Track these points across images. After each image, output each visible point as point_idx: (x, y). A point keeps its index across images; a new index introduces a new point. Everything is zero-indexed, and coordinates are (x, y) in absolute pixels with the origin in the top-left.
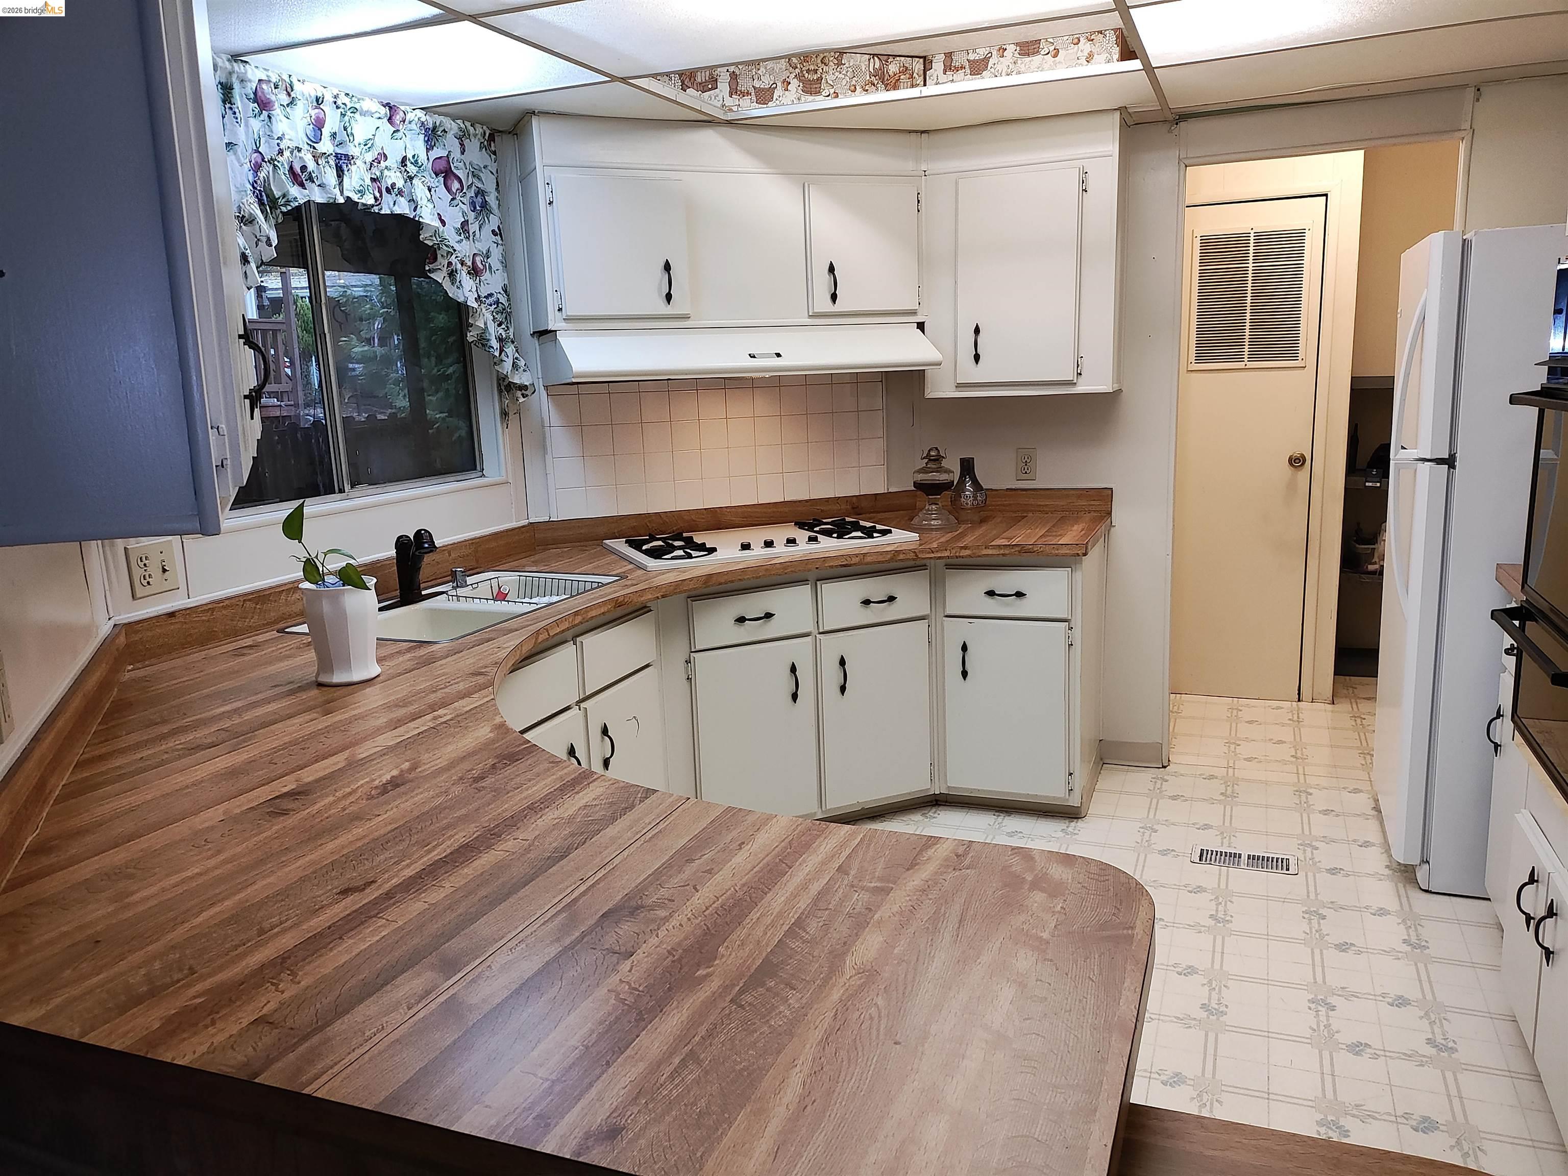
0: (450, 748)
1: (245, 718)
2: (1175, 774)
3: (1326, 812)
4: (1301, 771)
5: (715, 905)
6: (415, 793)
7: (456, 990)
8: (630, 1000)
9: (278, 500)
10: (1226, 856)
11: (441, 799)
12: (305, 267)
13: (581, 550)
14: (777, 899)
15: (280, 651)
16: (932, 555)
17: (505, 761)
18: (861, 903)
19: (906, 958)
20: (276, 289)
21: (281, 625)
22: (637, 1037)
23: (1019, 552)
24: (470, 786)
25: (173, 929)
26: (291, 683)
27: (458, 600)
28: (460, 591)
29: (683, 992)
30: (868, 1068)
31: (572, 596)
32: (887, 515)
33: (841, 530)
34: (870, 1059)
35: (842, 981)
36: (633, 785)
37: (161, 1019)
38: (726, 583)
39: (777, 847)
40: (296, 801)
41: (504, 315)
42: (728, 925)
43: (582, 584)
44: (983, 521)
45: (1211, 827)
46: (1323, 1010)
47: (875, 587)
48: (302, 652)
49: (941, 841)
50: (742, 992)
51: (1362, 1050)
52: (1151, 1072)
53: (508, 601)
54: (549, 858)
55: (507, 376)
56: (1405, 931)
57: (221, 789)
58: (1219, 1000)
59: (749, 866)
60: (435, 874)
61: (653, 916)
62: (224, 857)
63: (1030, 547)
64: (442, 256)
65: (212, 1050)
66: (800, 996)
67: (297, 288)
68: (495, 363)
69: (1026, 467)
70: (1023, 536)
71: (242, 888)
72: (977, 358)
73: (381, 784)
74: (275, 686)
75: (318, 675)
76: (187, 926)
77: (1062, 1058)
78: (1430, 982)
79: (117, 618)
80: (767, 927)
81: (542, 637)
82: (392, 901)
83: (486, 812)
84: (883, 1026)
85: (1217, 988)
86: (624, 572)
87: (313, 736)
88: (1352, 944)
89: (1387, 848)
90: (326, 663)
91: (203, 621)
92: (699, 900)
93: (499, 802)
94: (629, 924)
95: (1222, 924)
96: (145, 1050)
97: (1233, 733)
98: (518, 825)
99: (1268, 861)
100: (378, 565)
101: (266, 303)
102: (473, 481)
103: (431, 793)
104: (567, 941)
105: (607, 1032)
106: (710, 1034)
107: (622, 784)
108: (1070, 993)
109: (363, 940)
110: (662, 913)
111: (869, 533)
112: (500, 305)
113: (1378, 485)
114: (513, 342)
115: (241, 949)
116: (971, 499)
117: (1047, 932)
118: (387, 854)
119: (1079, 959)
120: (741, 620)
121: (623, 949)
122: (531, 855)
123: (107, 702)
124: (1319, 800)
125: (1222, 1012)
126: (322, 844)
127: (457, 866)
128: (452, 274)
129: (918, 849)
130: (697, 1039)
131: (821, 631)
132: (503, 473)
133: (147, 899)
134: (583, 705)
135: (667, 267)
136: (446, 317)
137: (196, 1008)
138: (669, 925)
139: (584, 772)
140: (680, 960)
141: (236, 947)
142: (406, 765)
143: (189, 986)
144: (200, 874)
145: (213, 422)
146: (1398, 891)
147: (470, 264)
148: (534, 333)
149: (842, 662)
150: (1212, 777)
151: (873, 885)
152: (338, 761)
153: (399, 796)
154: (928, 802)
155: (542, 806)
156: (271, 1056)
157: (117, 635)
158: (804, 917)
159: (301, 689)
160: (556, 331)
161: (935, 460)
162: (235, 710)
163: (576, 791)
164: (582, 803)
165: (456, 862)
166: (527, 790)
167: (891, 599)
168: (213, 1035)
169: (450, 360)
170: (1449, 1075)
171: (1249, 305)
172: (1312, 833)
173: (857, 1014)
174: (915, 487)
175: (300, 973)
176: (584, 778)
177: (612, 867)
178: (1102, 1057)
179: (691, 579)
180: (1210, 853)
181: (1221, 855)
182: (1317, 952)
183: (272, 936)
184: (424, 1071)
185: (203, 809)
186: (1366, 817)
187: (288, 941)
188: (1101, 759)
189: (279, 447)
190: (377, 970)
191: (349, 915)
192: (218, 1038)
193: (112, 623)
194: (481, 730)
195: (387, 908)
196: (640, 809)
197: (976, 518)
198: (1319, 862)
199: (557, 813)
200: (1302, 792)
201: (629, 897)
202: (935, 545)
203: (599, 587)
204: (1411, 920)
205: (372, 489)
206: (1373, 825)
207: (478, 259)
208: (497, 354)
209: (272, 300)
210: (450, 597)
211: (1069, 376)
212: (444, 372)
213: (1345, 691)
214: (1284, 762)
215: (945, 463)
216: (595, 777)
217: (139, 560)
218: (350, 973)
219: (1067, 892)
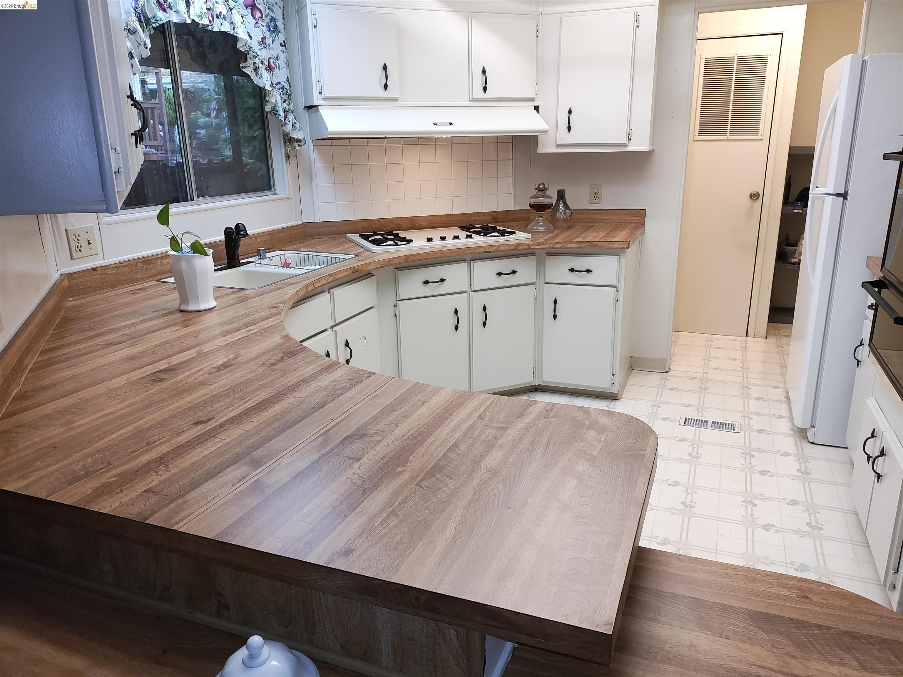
0: (257, 347)
1: (138, 329)
2: (674, 376)
3: (758, 399)
4: (745, 376)
5: (408, 434)
6: (237, 371)
7: (260, 476)
8: (359, 483)
9: (155, 204)
10: (699, 422)
11: (252, 375)
12: (169, 68)
13: (333, 240)
14: (443, 433)
15: (158, 292)
16: (539, 247)
17: (288, 355)
18: (491, 435)
19: (515, 464)
20: (154, 84)
21: (159, 278)
22: (363, 502)
23: (590, 246)
24: (269, 368)
25: (98, 441)
26: (165, 309)
27: (261, 266)
28: (263, 261)
29: (389, 479)
30: (492, 521)
31: (327, 266)
32: (513, 223)
33: (486, 231)
34: (493, 516)
35: (479, 475)
36: (362, 370)
37: (92, 488)
38: (418, 260)
39: (444, 404)
40: (168, 374)
41: (287, 96)
42: (415, 445)
43: (333, 259)
44: (569, 228)
45: (692, 406)
46: (750, 507)
47: (505, 265)
48: (171, 293)
49: (538, 403)
50: (422, 480)
51: (770, 528)
52: (651, 538)
53: (291, 268)
54: (313, 408)
55: (289, 133)
56: (799, 465)
57: (125, 367)
58: (691, 500)
59: (428, 414)
60: (248, 415)
61: (372, 440)
62: (126, 403)
63: (596, 243)
64: (250, 58)
65: (121, 505)
66: (455, 483)
67: (165, 83)
68: (282, 125)
69: (595, 196)
70: (591, 237)
71: (137, 421)
72: (569, 128)
73: (217, 366)
74: (156, 311)
75: (180, 306)
76: (106, 440)
77: (601, 518)
78: (811, 492)
79: (62, 270)
80: (437, 447)
81: (310, 288)
82: (223, 429)
83: (278, 382)
84: (501, 500)
85: (691, 493)
86: (358, 253)
87: (179, 339)
88: (768, 471)
89: (791, 419)
90: (184, 299)
91: (113, 273)
92: (399, 431)
93: (285, 377)
94: (359, 443)
95: (695, 459)
96: (83, 505)
97: (708, 354)
98: (296, 390)
99: (723, 425)
100: (215, 244)
101: (147, 91)
102: (268, 196)
103: (246, 371)
104: (324, 452)
105: (345, 499)
106: (404, 502)
107: (355, 369)
108: (607, 484)
109: (207, 449)
110: (378, 438)
111: (502, 233)
112: (285, 89)
113: (801, 211)
114: (292, 112)
115: (137, 453)
116: (563, 214)
117: (596, 451)
118: (221, 404)
119: (613, 466)
120: (426, 282)
121: (355, 457)
122: (303, 406)
123: (58, 318)
124: (754, 392)
125: (693, 506)
126: (183, 398)
127: (261, 411)
128: (256, 70)
129: (524, 407)
130: (396, 504)
131: (473, 290)
132: (288, 193)
133: (83, 425)
134: (334, 329)
135: (385, 68)
136: (253, 101)
137: (111, 483)
138: (382, 444)
139: (334, 362)
140: (387, 463)
141: (134, 452)
142: (231, 356)
143: (107, 471)
144: (112, 413)
145: (112, 145)
146: (796, 443)
147: (267, 63)
148: (305, 107)
149: (485, 308)
150: (694, 378)
151: (498, 425)
152: (192, 353)
153: (228, 372)
154: (531, 389)
155: (310, 380)
156: (154, 510)
157: (63, 280)
158: (458, 441)
159: (170, 313)
160: (318, 106)
161: (542, 190)
162: (133, 324)
163: (329, 372)
164: (333, 379)
165: (260, 409)
166: (301, 371)
167: (514, 272)
168: (122, 498)
169: (255, 128)
170: (817, 542)
171: (731, 101)
172: (750, 410)
173: (487, 492)
174: (530, 206)
175: (171, 466)
176: (335, 365)
177: (349, 413)
178: (624, 518)
179: (397, 258)
180: (690, 420)
181: (697, 421)
182: (748, 475)
183: (155, 446)
184: (241, 519)
185: (114, 377)
186: (780, 401)
187: (164, 449)
188: (631, 367)
189: (157, 178)
190: (215, 465)
191: (199, 436)
192: (124, 499)
193: (59, 273)
194: (275, 338)
195: (220, 433)
196: (365, 383)
197: (565, 226)
198: (753, 426)
199: (318, 384)
200: (745, 387)
201: (359, 430)
202: (540, 241)
203: (343, 261)
204: (802, 458)
205: (210, 199)
206: (784, 406)
207: (272, 61)
208: (283, 119)
209: (151, 90)
210: (257, 264)
211: (624, 140)
212: (253, 134)
213: (774, 332)
214: (736, 371)
215: (548, 193)
216: (340, 365)
217: (74, 236)
218: (199, 466)
219: (608, 431)
